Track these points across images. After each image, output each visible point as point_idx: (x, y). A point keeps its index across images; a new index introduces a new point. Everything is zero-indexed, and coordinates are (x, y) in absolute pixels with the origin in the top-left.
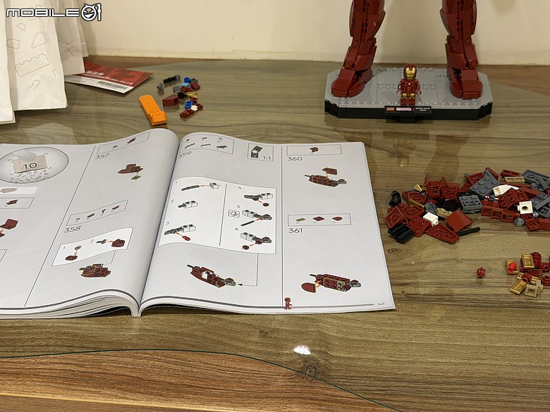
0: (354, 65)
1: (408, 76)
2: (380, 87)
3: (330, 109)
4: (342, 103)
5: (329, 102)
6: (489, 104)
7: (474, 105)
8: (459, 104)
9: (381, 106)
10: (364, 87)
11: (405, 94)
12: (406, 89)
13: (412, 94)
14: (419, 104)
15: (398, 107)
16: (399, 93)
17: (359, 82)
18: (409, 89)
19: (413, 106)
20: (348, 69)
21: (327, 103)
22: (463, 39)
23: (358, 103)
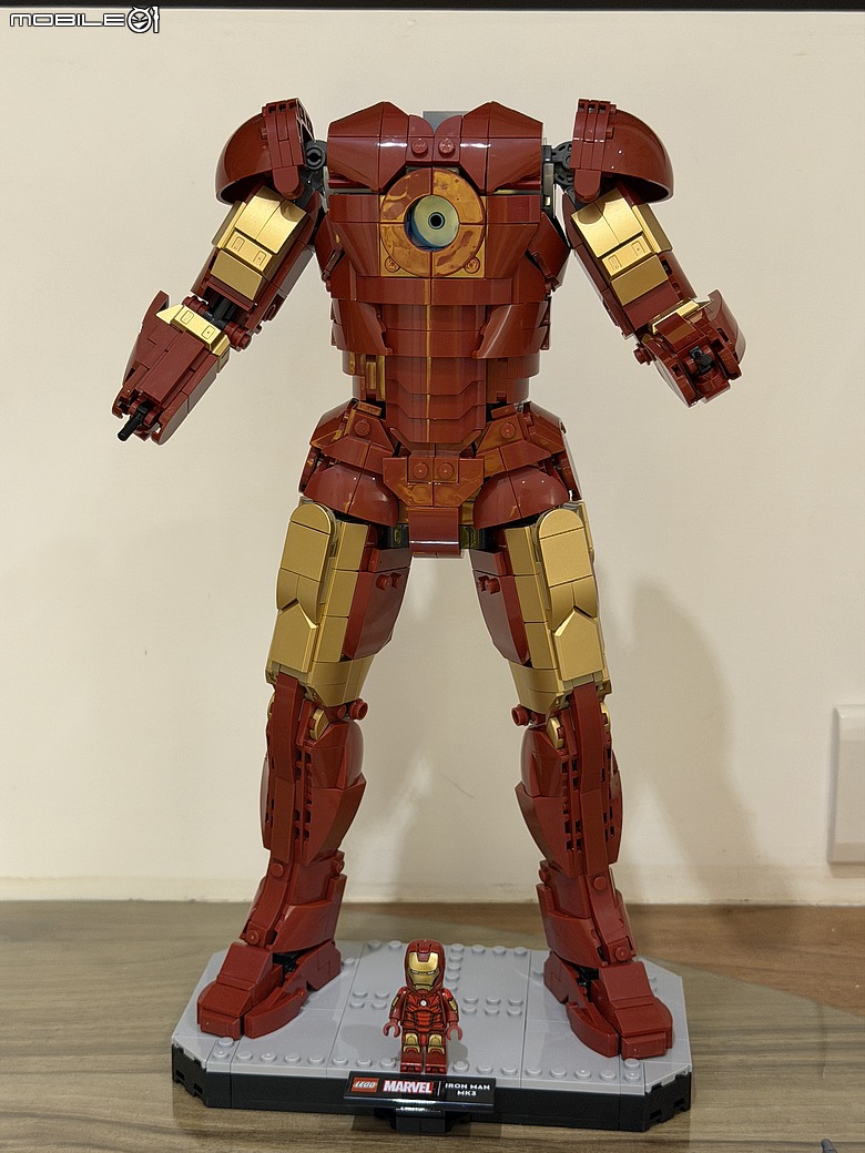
0: (272, 935)
1: (418, 978)
2: (357, 1004)
3: (186, 1072)
4: (222, 1056)
5: (181, 1050)
6: (679, 1077)
7: (631, 1078)
8: (583, 1074)
9: (339, 1071)
10: (304, 1002)
11: (412, 1037)
12: (415, 1021)
13: (435, 1039)
14: (457, 1069)
15: (392, 1077)
16: (392, 1031)
17: (288, 987)
18: (424, 1019)
19: (438, 1077)
20: (257, 945)
21: (177, 1052)
22: (584, 872)
23: (268, 1057)
